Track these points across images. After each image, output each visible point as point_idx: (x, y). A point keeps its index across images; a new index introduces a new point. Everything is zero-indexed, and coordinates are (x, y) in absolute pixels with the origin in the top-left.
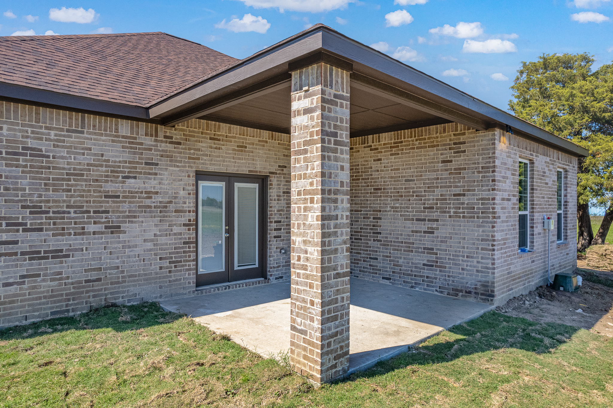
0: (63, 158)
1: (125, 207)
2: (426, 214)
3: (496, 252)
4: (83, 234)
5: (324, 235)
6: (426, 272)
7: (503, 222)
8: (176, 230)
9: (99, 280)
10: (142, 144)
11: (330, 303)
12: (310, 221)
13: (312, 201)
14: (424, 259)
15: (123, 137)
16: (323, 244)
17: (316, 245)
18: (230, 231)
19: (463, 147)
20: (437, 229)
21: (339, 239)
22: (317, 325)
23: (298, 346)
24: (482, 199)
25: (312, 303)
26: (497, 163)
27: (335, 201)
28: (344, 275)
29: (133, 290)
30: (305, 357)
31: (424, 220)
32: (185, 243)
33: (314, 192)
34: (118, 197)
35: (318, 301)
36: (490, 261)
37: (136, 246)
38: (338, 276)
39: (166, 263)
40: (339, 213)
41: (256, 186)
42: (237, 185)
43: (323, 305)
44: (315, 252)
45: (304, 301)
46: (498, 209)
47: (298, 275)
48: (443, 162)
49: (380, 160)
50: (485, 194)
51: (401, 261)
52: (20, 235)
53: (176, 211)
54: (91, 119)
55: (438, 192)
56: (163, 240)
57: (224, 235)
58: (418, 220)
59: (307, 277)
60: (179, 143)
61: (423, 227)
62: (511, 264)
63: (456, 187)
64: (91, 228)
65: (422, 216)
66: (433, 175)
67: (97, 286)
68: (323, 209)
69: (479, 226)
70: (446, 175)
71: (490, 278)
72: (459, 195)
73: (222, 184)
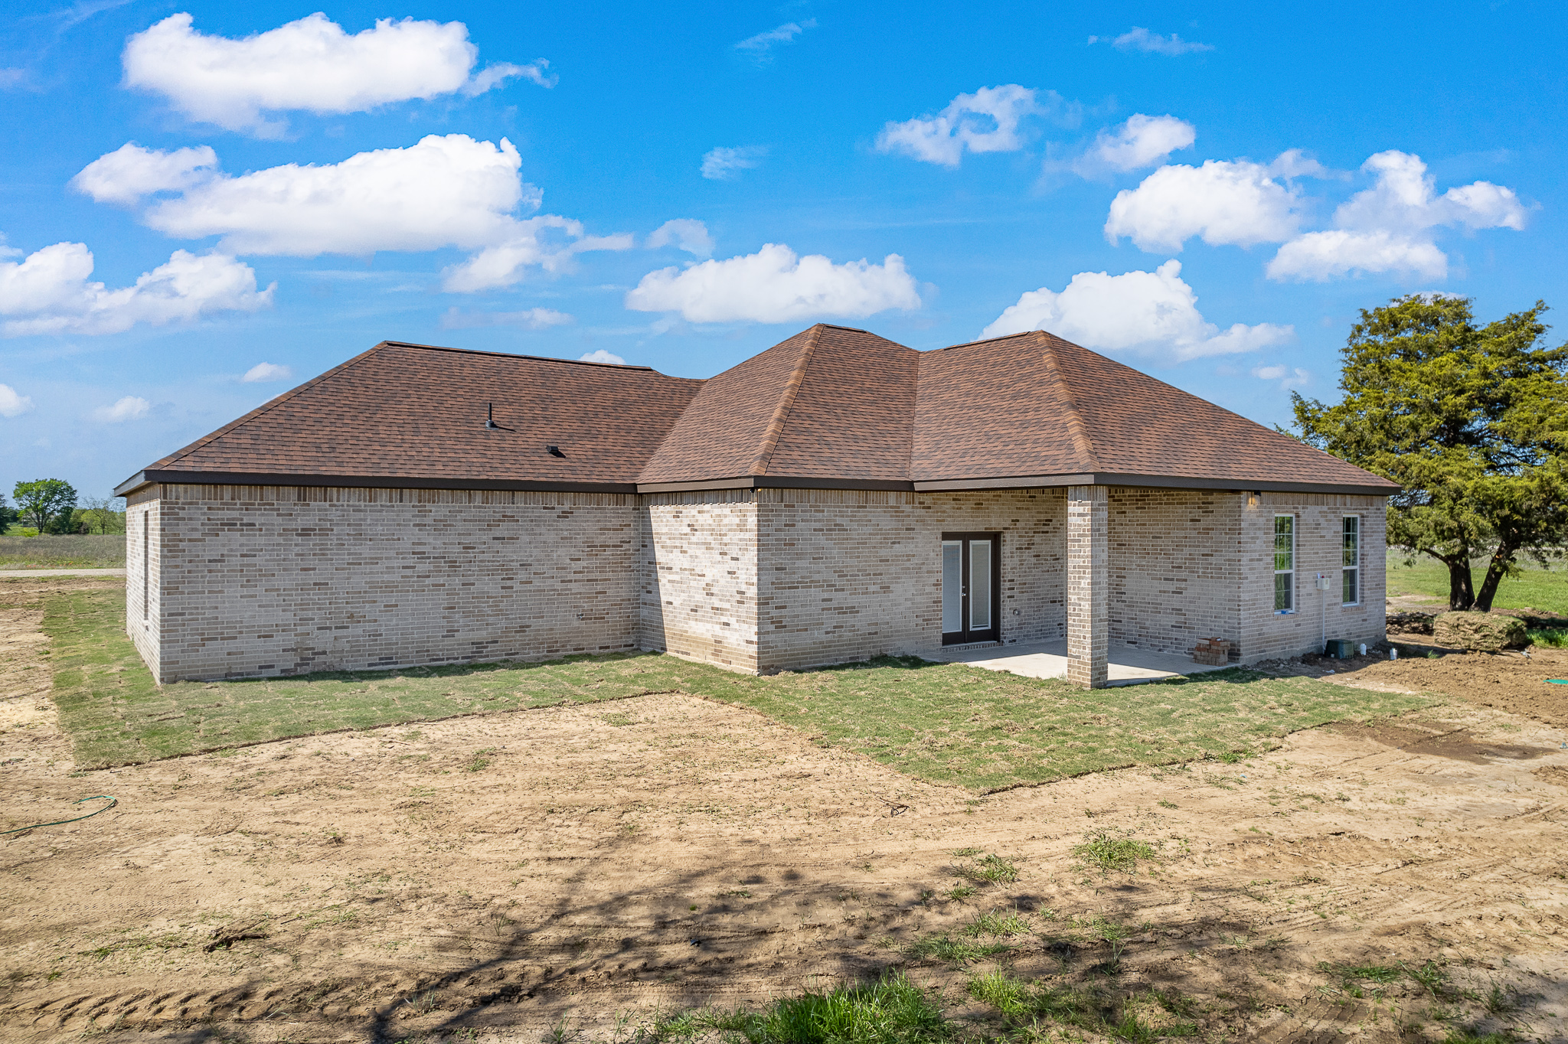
0: (855, 530)
1: (893, 569)
2: (1175, 574)
3: (1242, 612)
4: (867, 593)
5: (1093, 595)
6: (1174, 634)
7: (1251, 582)
8: (928, 589)
9: (876, 633)
10: (903, 512)
11: (1096, 637)
12: (1082, 585)
13: (1084, 573)
14: (1173, 620)
15: (892, 507)
16: (1092, 600)
17: (1087, 600)
18: (966, 590)
19: (1211, 508)
20: (1186, 589)
21: (1101, 597)
22: (1088, 651)
23: (1073, 667)
24: (1229, 560)
25: (1085, 637)
26: (1243, 525)
27: (1099, 573)
28: (1105, 620)
29: (899, 644)
30: (1079, 673)
31: (1172, 580)
32: (934, 602)
33: (1086, 567)
34: (888, 561)
35: (1089, 635)
36: (1236, 621)
37: (900, 604)
38: (1101, 620)
39: (920, 621)
40: (1101, 580)
41: (989, 542)
42: (972, 542)
43: (1092, 638)
44: (1086, 606)
45: (1079, 637)
46: (1245, 570)
47: (1074, 620)
48: (1192, 520)
49: (1124, 512)
50: (1231, 556)
51: (1148, 624)
52: (834, 595)
53: (928, 572)
54: (872, 495)
55: (1186, 551)
56: (918, 599)
57: (961, 595)
58: (1165, 579)
59: (1081, 621)
60: (929, 508)
61: (1172, 586)
62: (1263, 625)
63: (1204, 547)
64: (872, 588)
65: (1170, 575)
66: (1182, 534)
67: (875, 638)
68: (1092, 578)
69: (1226, 587)
70: (1194, 534)
71: (1235, 639)
72: (1207, 555)
73: (960, 543)
